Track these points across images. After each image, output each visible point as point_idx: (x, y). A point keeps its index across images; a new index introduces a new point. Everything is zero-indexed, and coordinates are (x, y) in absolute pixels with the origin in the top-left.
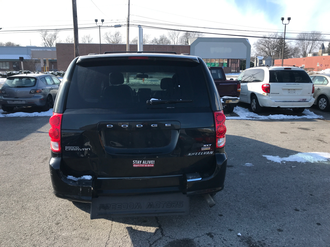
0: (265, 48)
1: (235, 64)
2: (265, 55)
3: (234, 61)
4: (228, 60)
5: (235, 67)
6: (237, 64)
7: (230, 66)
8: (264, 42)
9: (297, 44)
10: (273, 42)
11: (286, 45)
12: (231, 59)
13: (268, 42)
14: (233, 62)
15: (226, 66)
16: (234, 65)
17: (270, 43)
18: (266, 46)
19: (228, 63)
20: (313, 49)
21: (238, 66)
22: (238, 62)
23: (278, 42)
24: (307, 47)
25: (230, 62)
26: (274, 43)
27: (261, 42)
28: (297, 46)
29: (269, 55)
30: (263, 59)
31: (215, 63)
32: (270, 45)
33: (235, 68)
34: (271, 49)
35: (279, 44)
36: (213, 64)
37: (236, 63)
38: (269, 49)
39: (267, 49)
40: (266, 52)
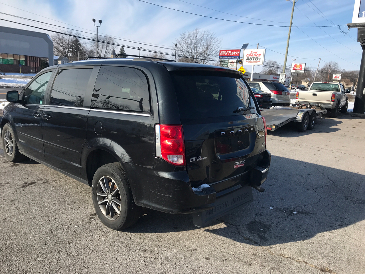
0: (59, 47)
1: (34, 63)
2: (60, 54)
3: (34, 59)
4: (26, 57)
5: (35, 66)
6: (36, 63)
7: (28, 65)
8: (57, 39)
9: (91, 47)
10: (67, 42)
11: (81, 46)
12: (30, 56)
13: (62, 40)
14: (32, 60)
15: (24, 65)
16: (33, 65)
17: (65, 41)
18: (60, 45)
19: (26, 61)
20: (107, 54)
21: (39, 66)
22: (37, 60)
23: (73, 42)
24: (101, 51)
25: (28, 59)
26: (69, 43)
27: (54, 40)
28: (92, 49)
29: (64, 56)
30: (59, 59)
31: (8, 59)
32: (65, 44)
33: (35, 68)
34: (67, 48)
35: (74, 44)
36: (5, 60)
37: (35, 61)
38: (64, 48)
39: (61, 49)
40: (61, 52)
